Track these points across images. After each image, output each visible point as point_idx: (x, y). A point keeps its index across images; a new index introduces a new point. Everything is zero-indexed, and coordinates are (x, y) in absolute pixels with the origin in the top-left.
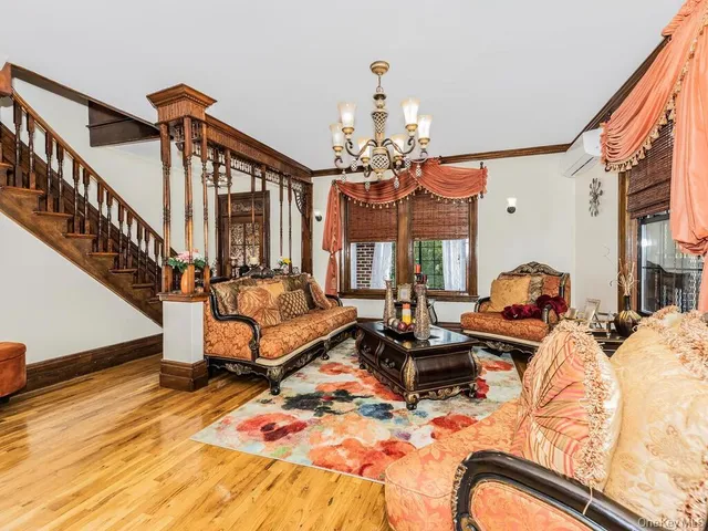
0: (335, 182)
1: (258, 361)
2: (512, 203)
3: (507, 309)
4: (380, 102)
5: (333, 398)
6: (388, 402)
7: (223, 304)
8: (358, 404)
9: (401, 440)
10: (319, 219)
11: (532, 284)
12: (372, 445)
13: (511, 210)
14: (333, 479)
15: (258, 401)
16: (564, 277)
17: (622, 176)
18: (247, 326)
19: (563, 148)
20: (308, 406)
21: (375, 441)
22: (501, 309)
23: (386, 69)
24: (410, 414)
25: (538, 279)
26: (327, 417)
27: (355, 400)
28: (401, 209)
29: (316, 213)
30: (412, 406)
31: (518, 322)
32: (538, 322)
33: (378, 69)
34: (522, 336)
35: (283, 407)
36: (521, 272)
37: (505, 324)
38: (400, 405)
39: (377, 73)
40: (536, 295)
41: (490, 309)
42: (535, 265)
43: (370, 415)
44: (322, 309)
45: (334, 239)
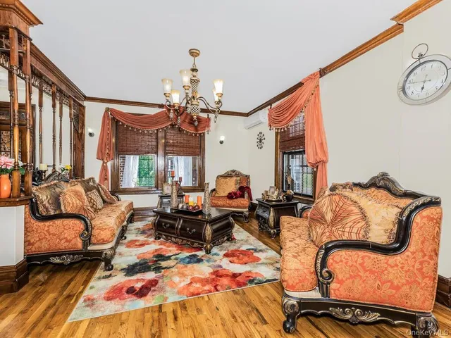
0: (108, 109)
1: (89, 248)
2: (222, 138)
3: (230, 194)
4: (195, 73)
5: (156, 261)
6: (193, 253)
7: (44, 206)
8: (176, 259)
9: (219, 269)
10: (91, 135)
11: (236, 181)
12: (208, 276)
13: (221, 142)
14: (206, 299)
15: (99, 278)
16: (248, 177)
17: (277, 133)
18: (77, 222)
19: (247, 115)
20: (144, 269)
21: (207, 273)
22: (226, 194)
23: (198, 54)
24: (209, 256)
25: (239, 178)
26: (164, 272)
27: (173, 257)
28: (160, 135)
29: (88, 130)
30: (208, 252)
31: (235, 200)
32: (243, 199)
33: (194, 53)
34: (238, 207)
35: (125, 275)
36: (228, 175)
37: (229, 201)
38: (201, 254)
39: (192, 55)
40: (238, 186)
41: (217, 195)
42: (234, 171)
43: (189, 263)
44: (111, 204)
45: (107, 151)
